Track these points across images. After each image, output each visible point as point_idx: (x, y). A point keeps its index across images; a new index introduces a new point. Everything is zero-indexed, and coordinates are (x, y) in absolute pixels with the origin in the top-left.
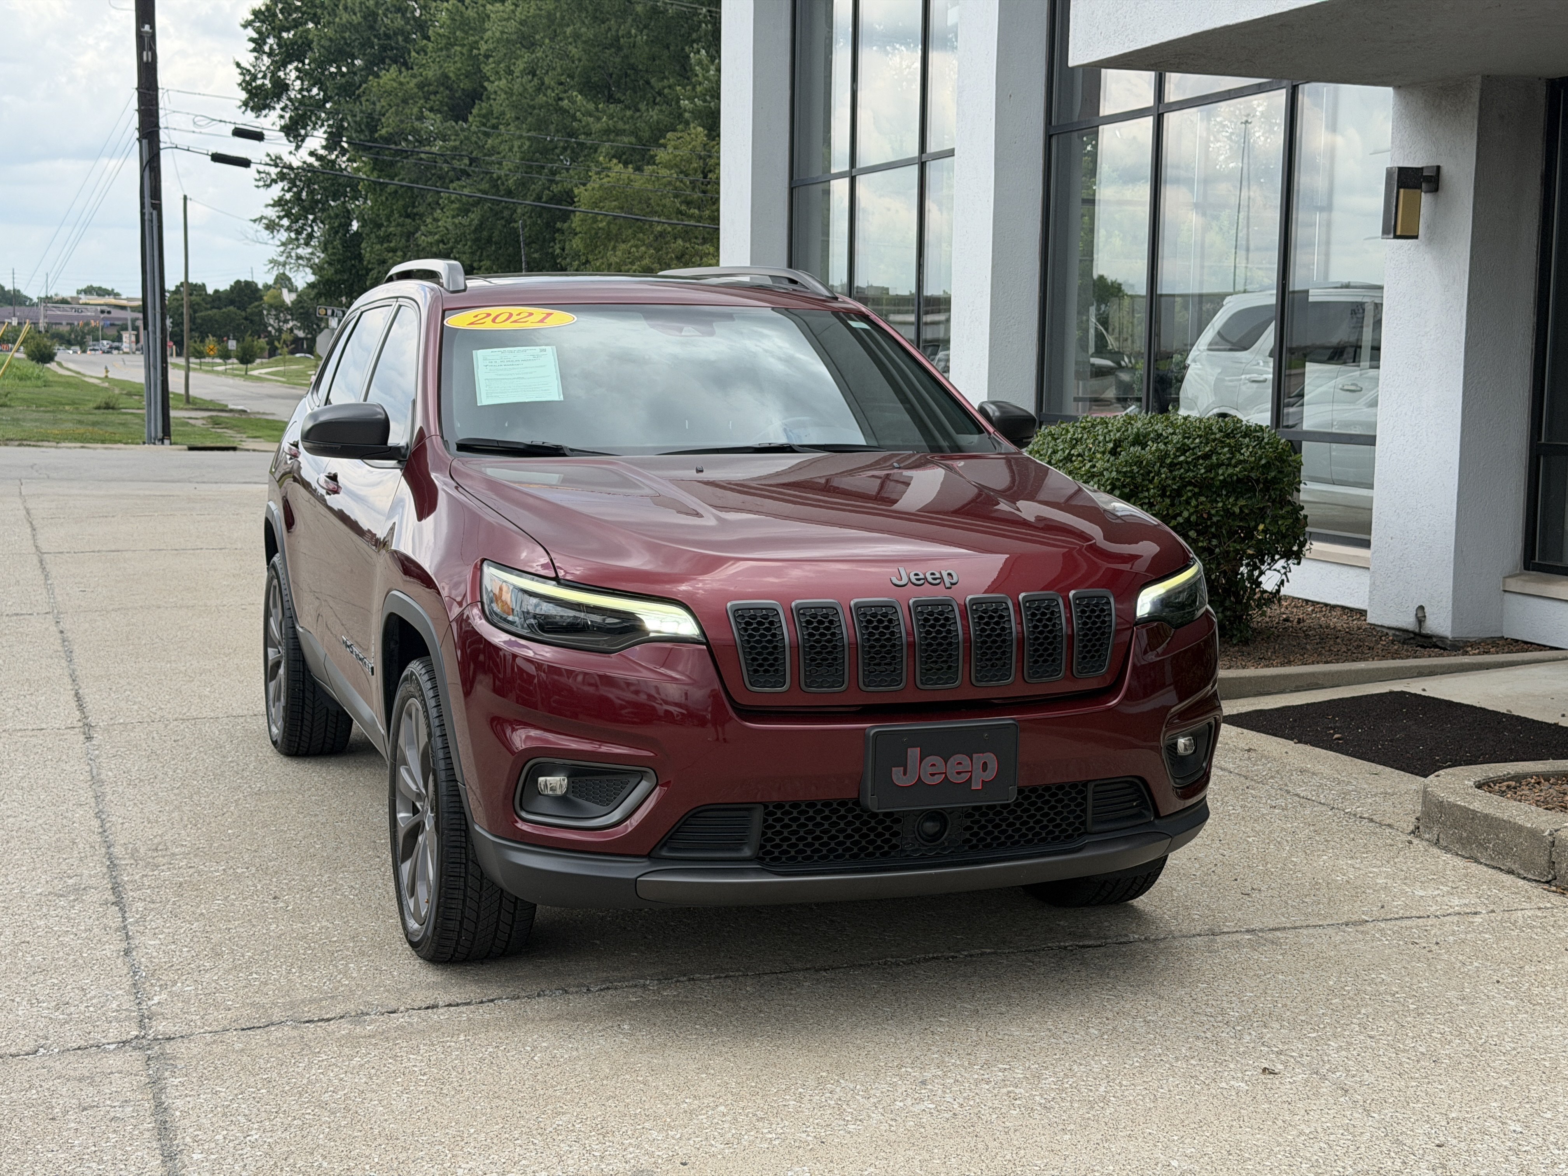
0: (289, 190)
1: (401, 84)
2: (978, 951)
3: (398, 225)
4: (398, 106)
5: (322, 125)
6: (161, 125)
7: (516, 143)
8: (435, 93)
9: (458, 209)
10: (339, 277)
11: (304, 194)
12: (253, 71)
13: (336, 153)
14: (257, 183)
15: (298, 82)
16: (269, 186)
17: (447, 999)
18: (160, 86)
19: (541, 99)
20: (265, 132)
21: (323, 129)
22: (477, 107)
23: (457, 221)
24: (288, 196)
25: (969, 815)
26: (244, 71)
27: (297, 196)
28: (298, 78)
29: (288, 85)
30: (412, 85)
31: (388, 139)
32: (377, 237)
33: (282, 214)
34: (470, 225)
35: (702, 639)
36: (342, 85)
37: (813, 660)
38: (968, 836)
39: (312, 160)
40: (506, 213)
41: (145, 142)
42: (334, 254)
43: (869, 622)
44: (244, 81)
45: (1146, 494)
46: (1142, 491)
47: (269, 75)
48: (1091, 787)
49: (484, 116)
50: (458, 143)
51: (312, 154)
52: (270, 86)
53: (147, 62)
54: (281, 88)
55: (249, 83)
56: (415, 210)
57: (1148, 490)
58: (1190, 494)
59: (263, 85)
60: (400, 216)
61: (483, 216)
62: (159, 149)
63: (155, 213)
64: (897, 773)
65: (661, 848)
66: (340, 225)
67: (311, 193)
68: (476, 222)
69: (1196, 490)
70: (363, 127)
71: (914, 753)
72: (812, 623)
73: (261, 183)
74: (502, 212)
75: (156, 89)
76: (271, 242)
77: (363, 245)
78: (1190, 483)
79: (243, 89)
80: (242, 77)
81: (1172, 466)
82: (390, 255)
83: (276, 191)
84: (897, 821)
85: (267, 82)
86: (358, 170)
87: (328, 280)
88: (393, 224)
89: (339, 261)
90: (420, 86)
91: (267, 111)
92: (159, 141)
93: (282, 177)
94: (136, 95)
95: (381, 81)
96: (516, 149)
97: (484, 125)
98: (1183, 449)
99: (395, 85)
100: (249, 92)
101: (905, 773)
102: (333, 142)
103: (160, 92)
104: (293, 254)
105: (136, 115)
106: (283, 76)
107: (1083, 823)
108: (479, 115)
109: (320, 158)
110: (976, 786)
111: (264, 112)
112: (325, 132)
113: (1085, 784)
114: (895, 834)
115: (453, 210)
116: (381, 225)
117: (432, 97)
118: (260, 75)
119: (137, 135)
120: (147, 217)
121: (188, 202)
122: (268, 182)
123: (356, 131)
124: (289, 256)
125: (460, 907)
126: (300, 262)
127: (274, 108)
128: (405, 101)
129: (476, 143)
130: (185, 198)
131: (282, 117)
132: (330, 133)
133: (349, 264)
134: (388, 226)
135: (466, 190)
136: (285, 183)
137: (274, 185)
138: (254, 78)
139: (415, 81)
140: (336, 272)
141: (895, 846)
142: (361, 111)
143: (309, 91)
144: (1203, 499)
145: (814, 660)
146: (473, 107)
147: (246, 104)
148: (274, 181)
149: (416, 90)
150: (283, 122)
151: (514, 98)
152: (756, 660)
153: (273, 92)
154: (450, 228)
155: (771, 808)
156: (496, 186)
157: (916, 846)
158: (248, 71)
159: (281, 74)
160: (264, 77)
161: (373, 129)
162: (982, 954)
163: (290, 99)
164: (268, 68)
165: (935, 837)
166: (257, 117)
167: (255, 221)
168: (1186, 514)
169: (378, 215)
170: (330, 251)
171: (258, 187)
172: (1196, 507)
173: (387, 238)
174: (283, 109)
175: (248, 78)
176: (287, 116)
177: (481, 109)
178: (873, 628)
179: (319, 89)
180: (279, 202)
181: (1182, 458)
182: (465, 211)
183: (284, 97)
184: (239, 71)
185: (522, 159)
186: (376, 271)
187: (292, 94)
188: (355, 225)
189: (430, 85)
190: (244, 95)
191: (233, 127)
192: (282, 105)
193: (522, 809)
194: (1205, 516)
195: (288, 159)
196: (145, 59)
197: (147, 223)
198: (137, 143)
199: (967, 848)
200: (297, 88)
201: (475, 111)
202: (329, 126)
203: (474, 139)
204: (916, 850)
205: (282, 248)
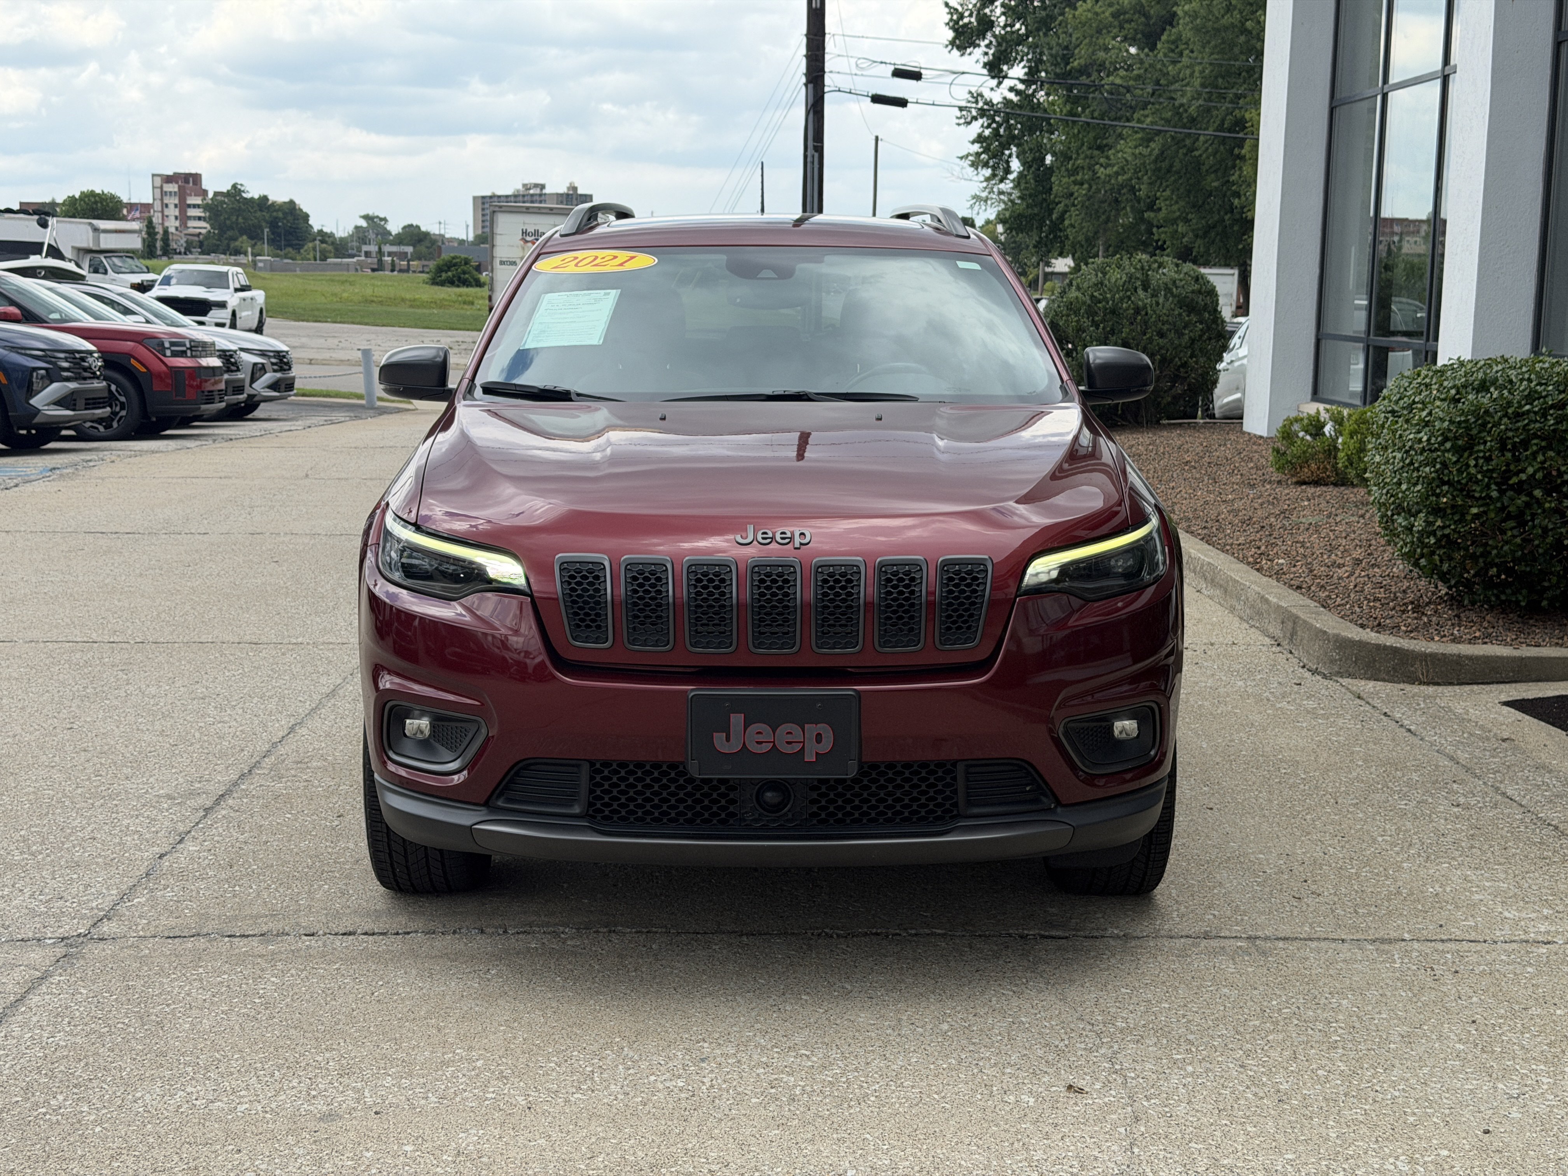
0: (989, 126)
1: (1097, 14)
2: (927, 931)
3: (1086, 157)
4: (1092, 37)
5: (1022, 60)
6: (826, 70)
7: (1197, 68)
8: (1130, 21)
9: (1142, 139)
10: (1030, 211)
11: (1002, 131)
12: (960, 9)
13: (1034, 87)
14: (958, 121)
15: (1003, 18)
16: (969, 123)
17: (395, 927)
18: (827, 31)
19: (1226, 20)
20: (923, 71)
21: (1022, 64)
22: (1166, 33)
23: (1137, 151)
24: (987, 132)
25: (814, 788)
26: (952, 10)
27: (996, 132)
28: (1003, 14)
29: (993, 22)
30: (1107, 14)
31: (1083, 71)
32: (1067, 170)
33: (981, 150)
34: (1150, 155)
35: (527, 590)
36: (1042, 18)
37: (636, 617)
38: (815, 809)
39: (1012, 96)
40: (1188, 142)
41: (810, 86)
42: (1026, 189)
43: (699, 580)
44: (951, 20)
45: (1482, 447)
46: (1479, 444)
47: (975, 13)
48: (961, 767)
49: (1173, 42)
50: (1142, 71)
51: (1011, 89)
52: (975, 24)
53: (816, 9)
54: (986, 24)
55: (957, 22)
56: (1105, 142)
57: (1485, 443)
58: (1535, 448)
59: (970, 23)
60: (1090, 148)
61: (1163, 145)
62: (824, 93)
63: (816, 155)
64: (719, 739)
65: (498, 797)
66: (1034, 159)
67: (1009, 128)
68: (1156, 152)
69: (1543, 444)
70: (1059, 60)
71: (737, 720)
72: (637, 579)
73: (962, 121)
74: (1183, 140)
75: (823, 34)
76: (975, 178)
77: (1053, 179)
78: (1535, 436)
79: (950, 28)
80: (949, 16)
81: (1518, 416)
82: (1077, 187)
83: (976, 128)
84: (733, 788)
85: (973, 20)
86: (1053, 104)
87: (1019, 215)
88: (1082, 156)
89: (1030, 196)
90: (1115, 15)
91: (972, 49)
92: (824, 86)
93: (982, 113)
94: (805, 40)
95: (1077, 13)
96: (1197, 74)
97: (1173, 51)
98: (1531, 397)
99: (1090, 15)
100: (955, 30)
101: (728, 739)
102: (1030, 79)
103: (827, 37)
104: (995, 190)
105: (804, 61)
106: (989, 13)
107: (955, 805)
108: (1168, 42)
109: (1018, 93)
110: (810, 757)
111: (969, 50)
112: (1024, 67)
113: (954, 764)
114: (733, 802)
115: (1135, 140)
116: (1070, 158)
117: (1127, 26)
118: (967, 14)
119: (804, 80)
120: (809, 159)
121: (879, 142)
122: (969, 119)
123: (1052, 64)
124: (991, 192)
125: (386, 840)
126: (1002, 197)
127: (979, 46)
128: (1099, 31)
129: (1161, 70)
130: (877, 138)
131: (986, 54)
132: (1030, 68)
133: (1040, 198)
134: (1076, 159)
135: (1148, 120)
136: (985, 119)
137: (974, 122)
138: (961, 17)
139: (1111, 10)
140: (1028, 207)
141: (733, 815)
142: (1058, 44)
143: (1012, 26)
144: (1551, 454)
145: (638, 617)
146: (1162, 34)
147: (952, 43)
148: (975, 118)
149: (1111, 19)
150: (986, 59)
151: (1198, 21)
152: (578, 614)
153: (978, 30)
154: (1129, 159)
155: (598, 766)
156: (1180, 115)
157: (757, 816)
158: (956, 10)
159: (987, 11)
160: (971, 15)
161: (1066, 60)
162: (932, 934)
163: (994, 36)
164: (975, 5)
165: (776, 808)
166: (962, 55)
167: (961, 158)
168: (1530, 470)
169: (1069, 148)
170: (1023, 186)
171: (959, 124)
172: (1543, 463)
173: (1074, 171)
174: (987, 46)
175: (955, 17)
176: (991, 52)
177: (1169, 35)
178: (702, 587)
179: (1023, 24)
180: (980, 139)
181: (1527, 407)
182: (1147, 141)
183: (989, 34)
184: (947, 10)
185: (1203, 85)
186: (1062, 204)
187: (997, 30)
188: (1049, 159)
189: (1125, 13)
190: (950, 34)
191: (892, 68)
192: (987, 42)
193: (391, 748)
194: (1554, 473)
195: (987, 94)
196: (814, 5)
197: (809, 165)
198: (804, 89)
199: (815, 822)
200: (1002, 24)
201: (1164, 37)
202: (1029, 61)
203: (1159, 66)
204: (756, 820)
205: (985, 184)
